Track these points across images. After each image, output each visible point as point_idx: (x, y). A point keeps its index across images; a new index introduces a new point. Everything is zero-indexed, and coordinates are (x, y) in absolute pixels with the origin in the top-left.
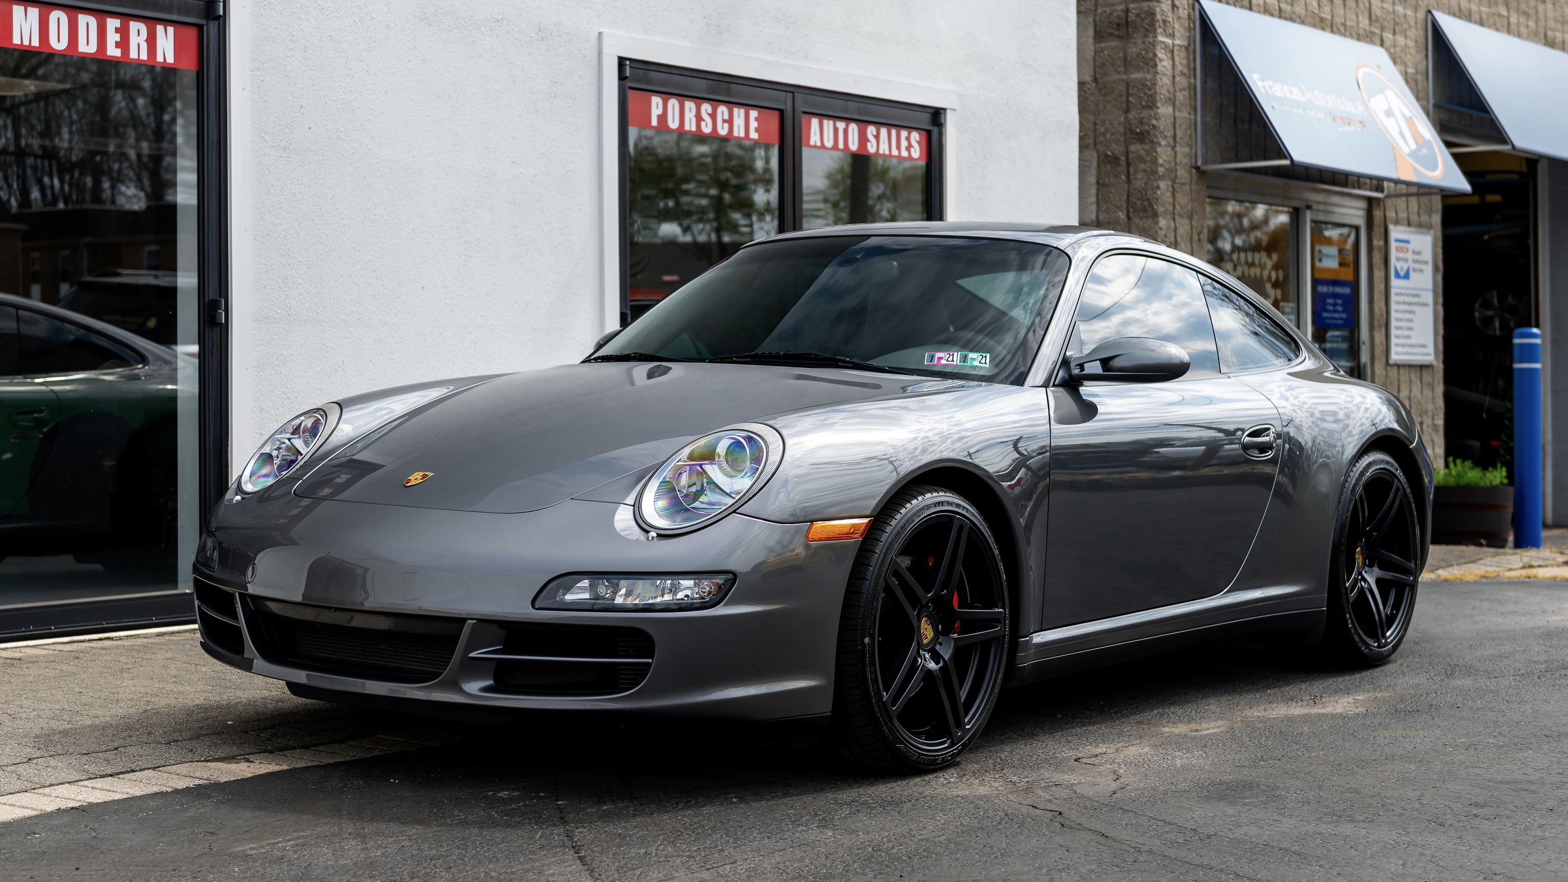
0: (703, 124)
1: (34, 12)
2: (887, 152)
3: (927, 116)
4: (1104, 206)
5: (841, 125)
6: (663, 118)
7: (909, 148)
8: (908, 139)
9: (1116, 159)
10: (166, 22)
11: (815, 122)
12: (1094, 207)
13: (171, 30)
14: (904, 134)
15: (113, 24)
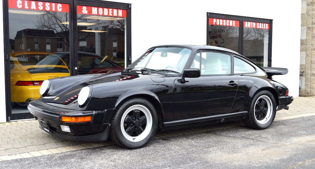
0: (224, 24)
1: (96, 8)
2: (261, 28)
3: (269, 21)
4: (307, 36)
5: (252, 23)
6: (216, 23)
7: (265, 27)
8: (265, 25)
9: (310, 28)
10: (120, 9)
11: (246, 23)
12: (306, 36)
13: (121, 10)
14: (265, 24)
15: (110, 10)
